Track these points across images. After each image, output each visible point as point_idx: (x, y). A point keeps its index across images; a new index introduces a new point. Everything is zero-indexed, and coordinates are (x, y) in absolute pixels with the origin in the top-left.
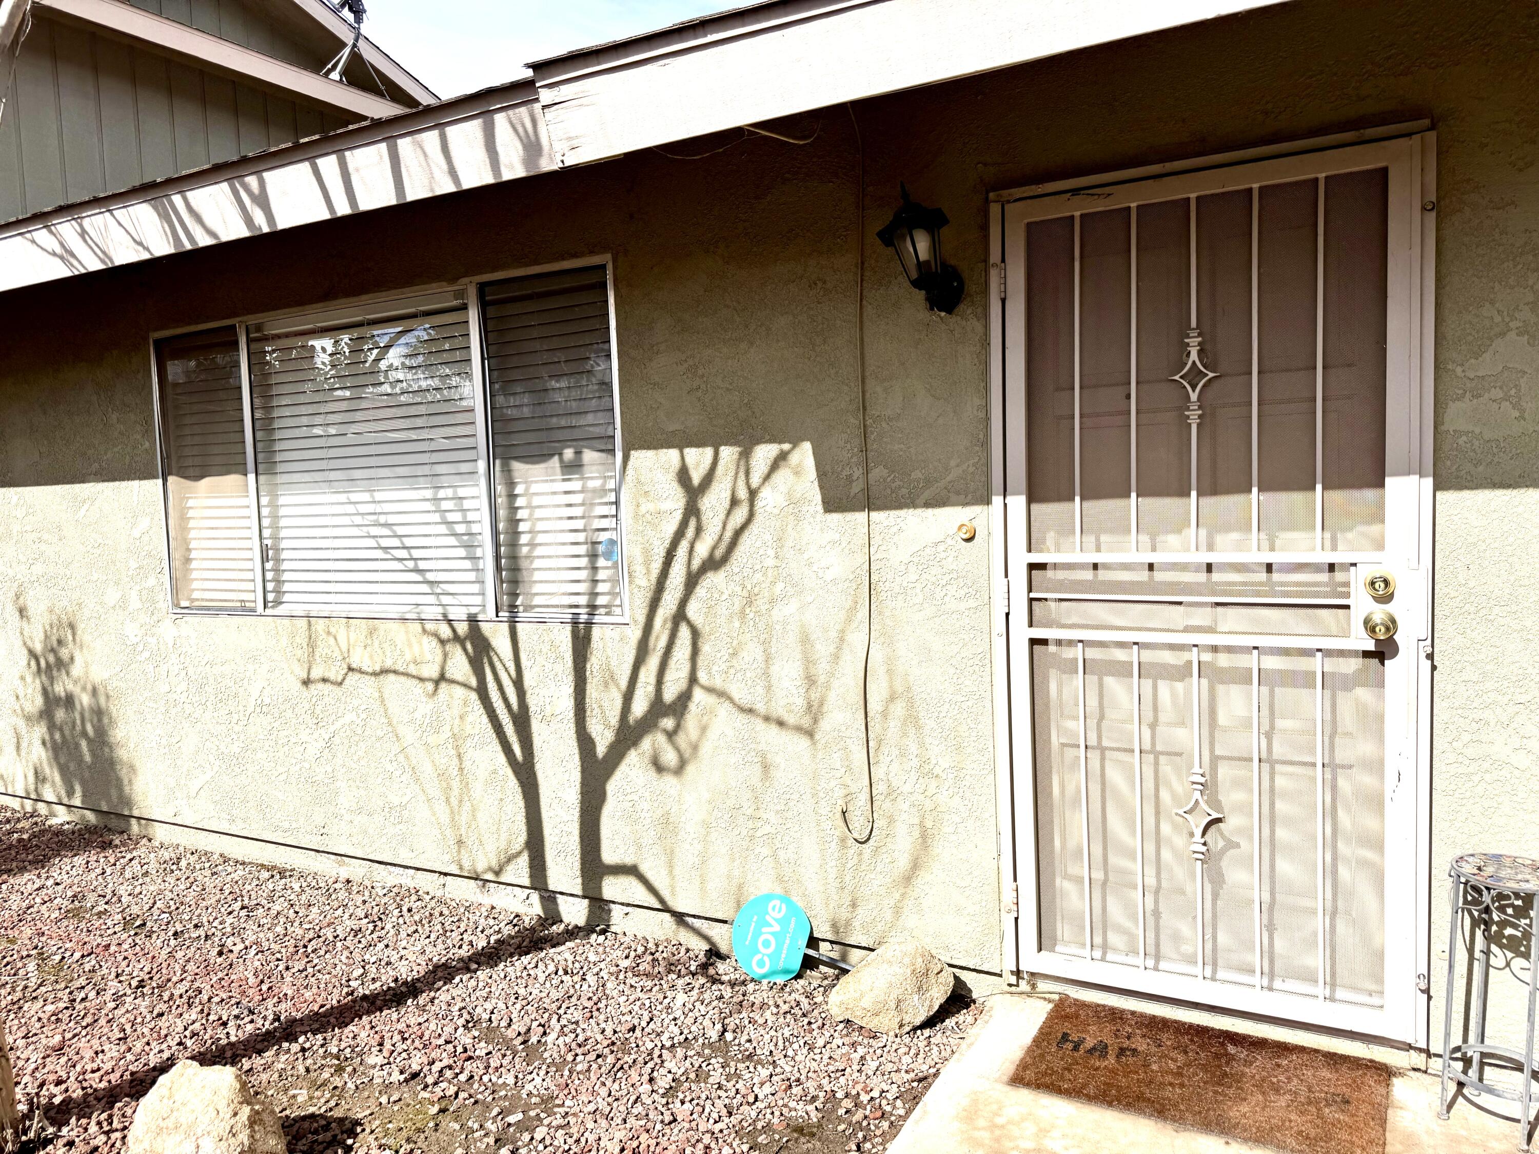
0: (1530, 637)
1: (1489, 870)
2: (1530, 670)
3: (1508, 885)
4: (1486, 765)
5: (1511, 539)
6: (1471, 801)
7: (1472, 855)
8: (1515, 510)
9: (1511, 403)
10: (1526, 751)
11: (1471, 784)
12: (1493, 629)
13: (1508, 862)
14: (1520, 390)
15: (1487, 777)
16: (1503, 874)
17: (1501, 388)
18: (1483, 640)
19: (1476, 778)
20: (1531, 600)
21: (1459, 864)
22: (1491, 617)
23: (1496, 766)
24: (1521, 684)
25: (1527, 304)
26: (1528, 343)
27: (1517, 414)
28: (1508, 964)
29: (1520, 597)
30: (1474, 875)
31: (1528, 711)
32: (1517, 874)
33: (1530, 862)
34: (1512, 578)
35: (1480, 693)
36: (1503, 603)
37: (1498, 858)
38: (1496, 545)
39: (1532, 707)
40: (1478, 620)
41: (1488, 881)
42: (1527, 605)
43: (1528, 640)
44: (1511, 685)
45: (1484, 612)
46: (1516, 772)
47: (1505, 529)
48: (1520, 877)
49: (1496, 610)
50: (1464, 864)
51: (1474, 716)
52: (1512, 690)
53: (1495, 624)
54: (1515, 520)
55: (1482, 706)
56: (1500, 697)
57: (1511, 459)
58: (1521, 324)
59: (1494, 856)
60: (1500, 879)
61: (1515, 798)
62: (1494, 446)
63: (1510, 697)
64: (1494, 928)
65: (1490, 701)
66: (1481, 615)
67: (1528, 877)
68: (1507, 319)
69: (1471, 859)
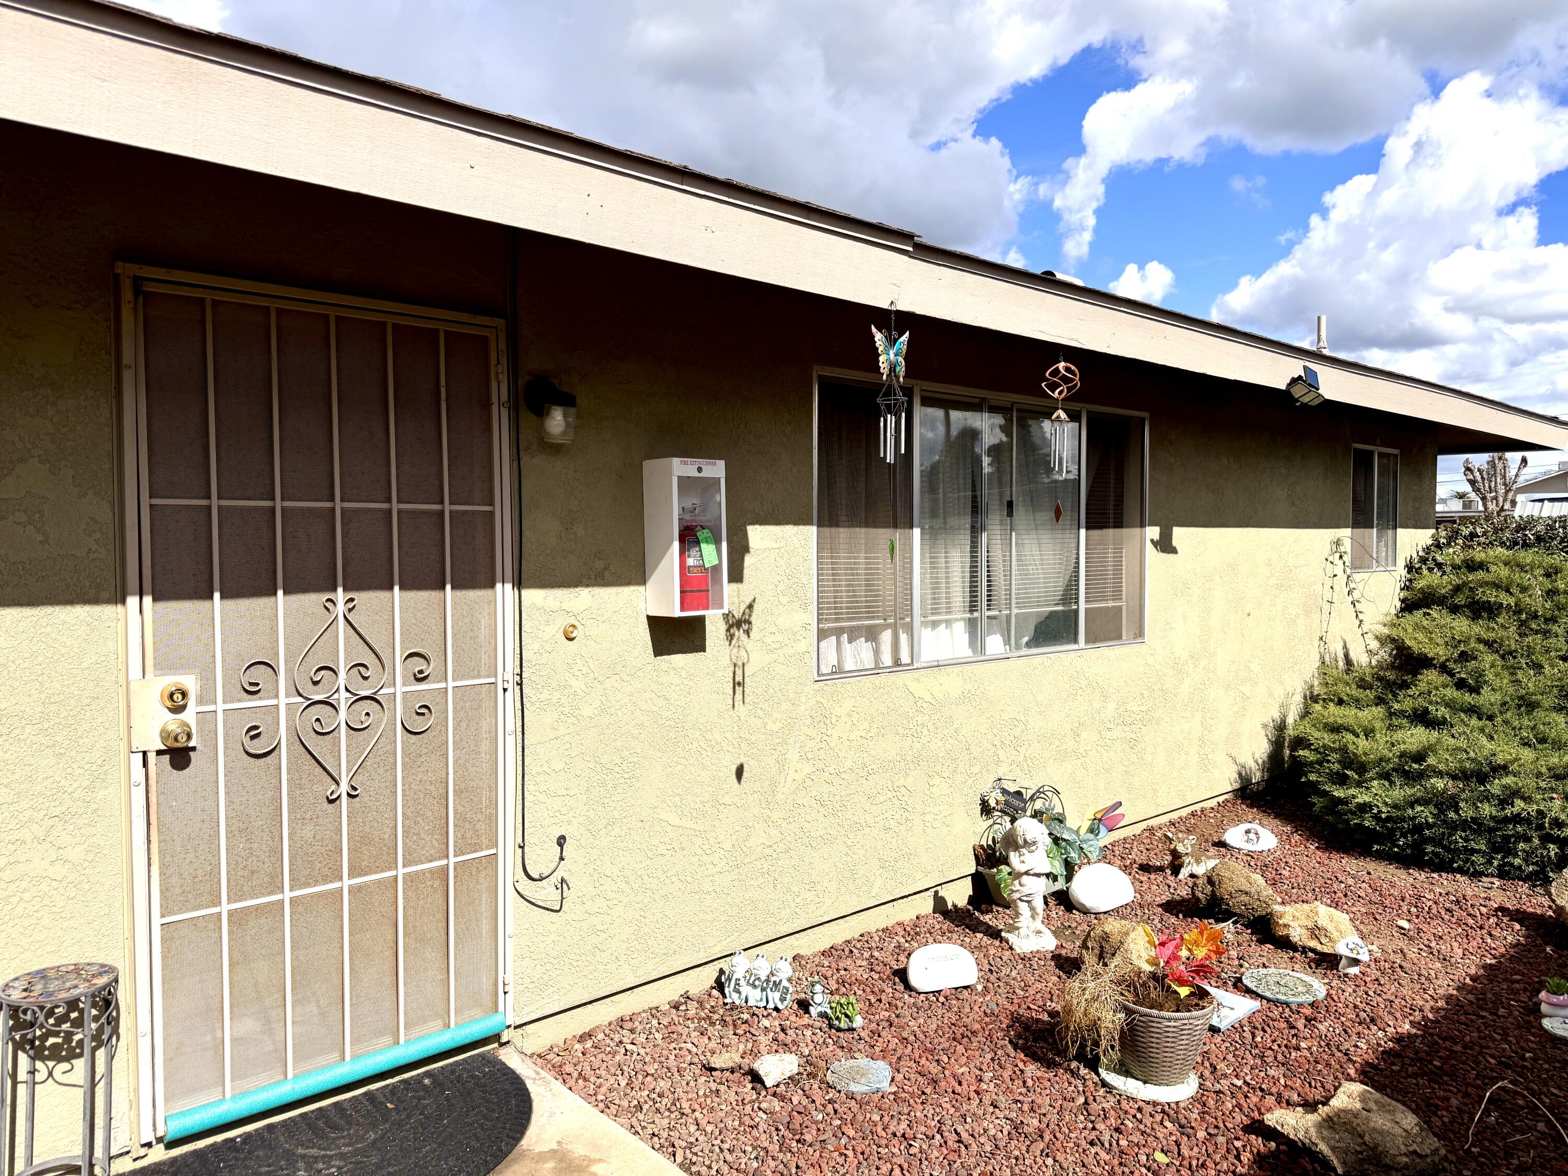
0: (62, 751)
1: (38, 988)
2: (63, 783)
3: (60, 997)
4: (24, 884)
5: (40, 659)
6: (11, 924)
7: (17, 979)
8: (43, 630)
9: (35, 527)
10: (62, 862)
11: (10, 907)
12: (25, 748)
13: (52, 974)
14: (43, 516)
15: (27, 896)
16: (51, 988)
17: (25, 512)
18: (17, 760)
19: (14, 900)
20: (62, 716)
21: (6, 993)
22: (22, 737)
23: (34, 883)
24: (55, 797)
25: (48, 434)
26: (50, 471)
27: (40, 538)
28: (50, 1074)
29: (51, 714)
30: (25, 998)
31: (62, 822)
32: (64, 983)
33: (73, 967)
34: (43, 697)
35: (16, 813)
36: (35, 722)
37: (42, 975)
38: (26, 665)
39: (67, 818)
40: (11, 741)
41: (40, 999)
42: (57, 720)
43: (61, 754)
44: (45, 800)
45: (17, 732)
46: (54, 884)
47: (34, 649)
48: (68, 985)
49: (28, 729)
50: (11, 991)
51: (10, 837)
52: (47, 804)
53: (28, 742)
54: (43, 639)
55: (18, 826)
56: (35, 814)
57: (37, 581)
58: (42, 453)
59: (38, 972)
60: (51, 994)
61: (54, 909)
62: (21, 568)
63: (45, 812)
64: (37, 1043)
65: (26, 819)
66: (13, 736)
67: (76, 982)
68: (29, 446)
69: (16, 984)
